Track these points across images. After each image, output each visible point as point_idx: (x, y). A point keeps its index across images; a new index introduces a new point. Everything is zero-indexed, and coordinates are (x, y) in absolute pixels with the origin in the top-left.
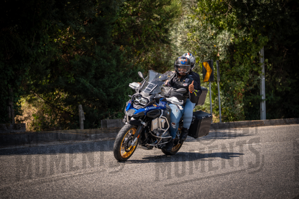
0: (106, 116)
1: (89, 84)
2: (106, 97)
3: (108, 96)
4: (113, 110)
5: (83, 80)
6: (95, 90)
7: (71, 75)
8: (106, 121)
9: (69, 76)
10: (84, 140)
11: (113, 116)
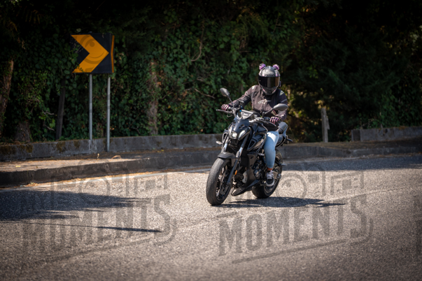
0: (356, 125)
1: (338, 78)
2: (360, 98)
3: (361, 96)
4: (364, 115)
5: (331, 73)
6: (347, 87)
7: (313, 67)
8: (359, 132)
9: (311, 68)
10: (345, 157)
11: (367, 125)
